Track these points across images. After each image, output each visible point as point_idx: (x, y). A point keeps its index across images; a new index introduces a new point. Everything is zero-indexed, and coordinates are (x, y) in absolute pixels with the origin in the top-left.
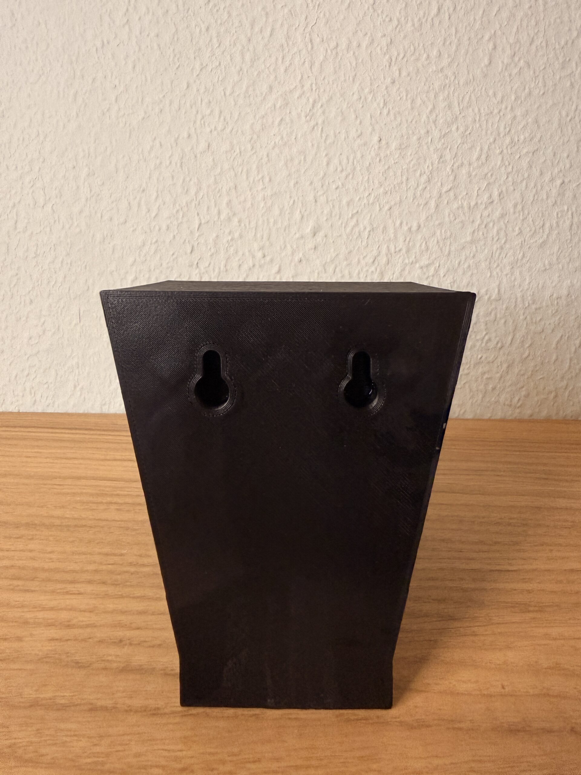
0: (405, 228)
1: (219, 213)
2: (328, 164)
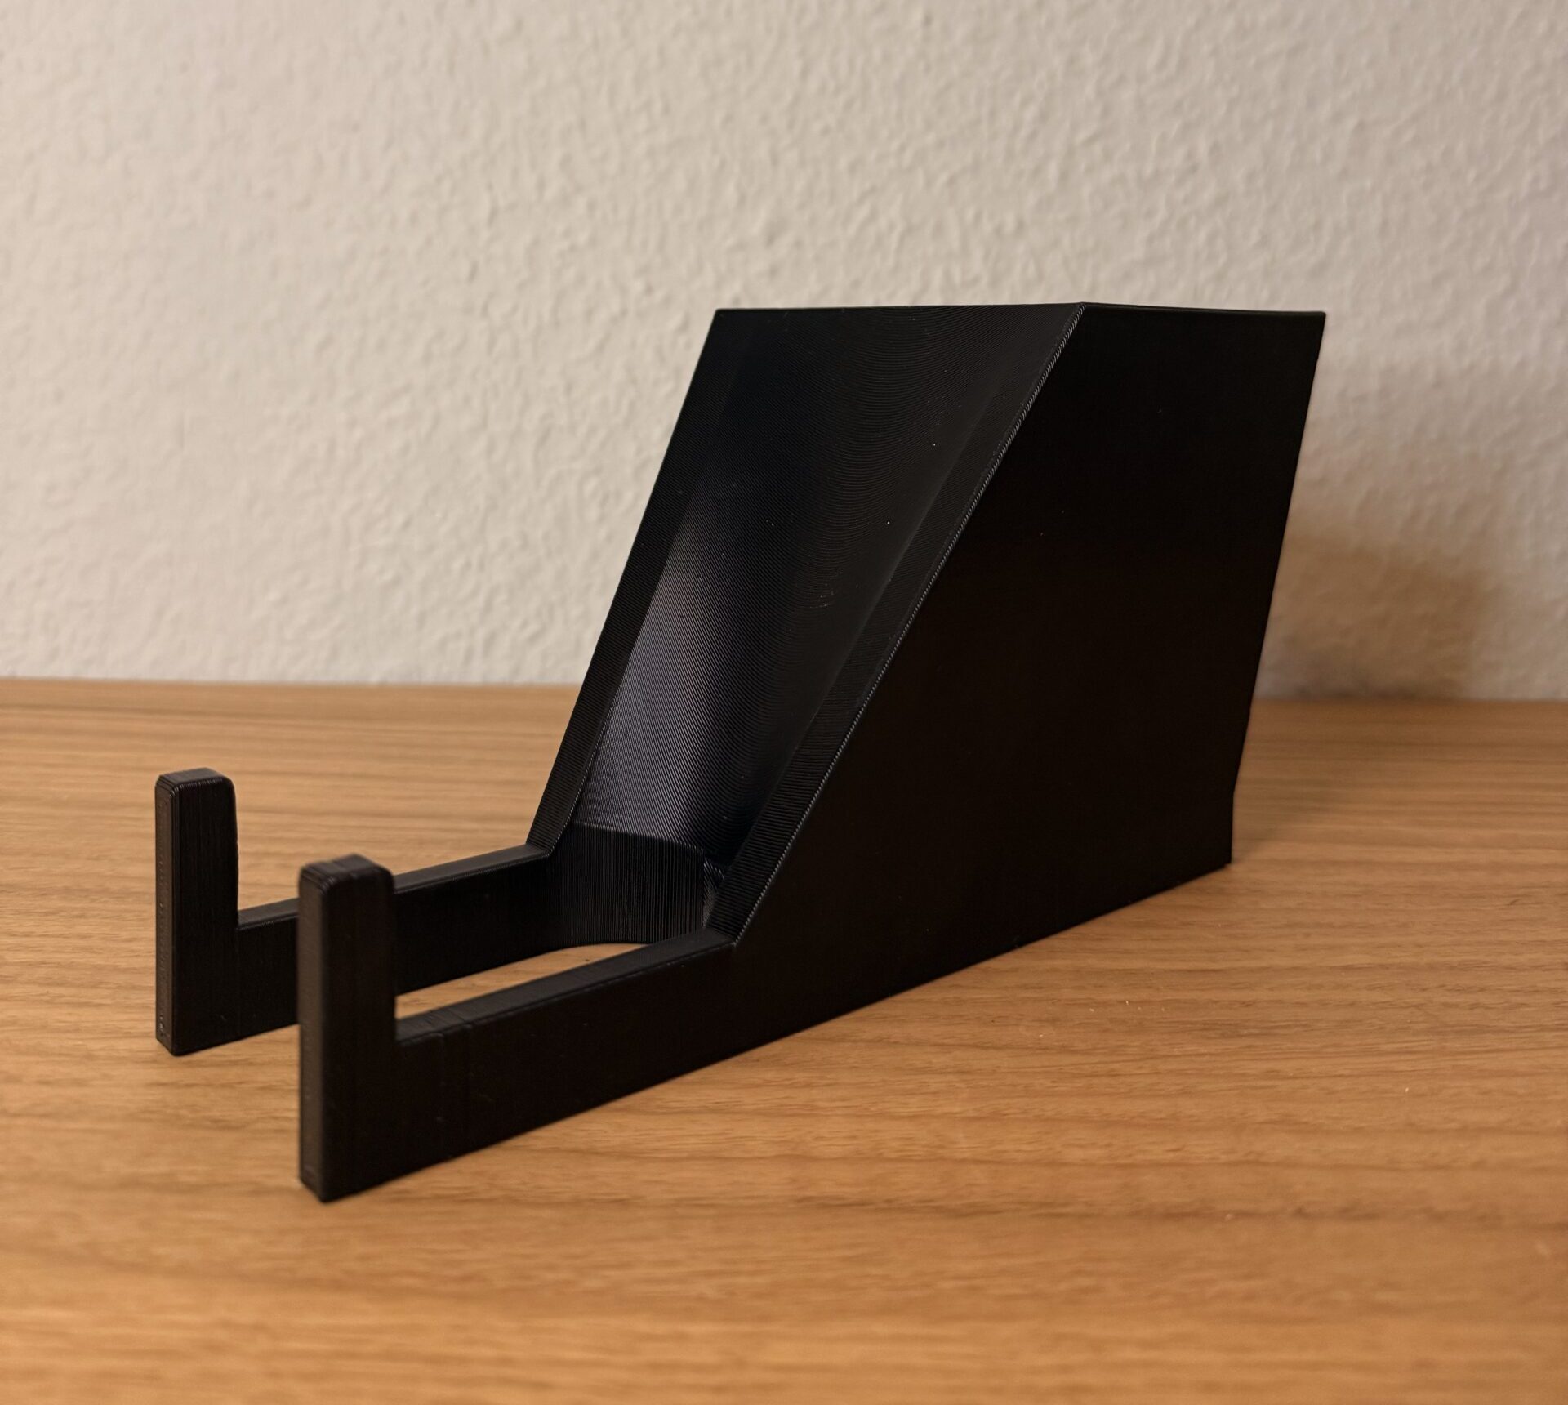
0: (987, 227)
1: (541, 185)
2: (805, 73)
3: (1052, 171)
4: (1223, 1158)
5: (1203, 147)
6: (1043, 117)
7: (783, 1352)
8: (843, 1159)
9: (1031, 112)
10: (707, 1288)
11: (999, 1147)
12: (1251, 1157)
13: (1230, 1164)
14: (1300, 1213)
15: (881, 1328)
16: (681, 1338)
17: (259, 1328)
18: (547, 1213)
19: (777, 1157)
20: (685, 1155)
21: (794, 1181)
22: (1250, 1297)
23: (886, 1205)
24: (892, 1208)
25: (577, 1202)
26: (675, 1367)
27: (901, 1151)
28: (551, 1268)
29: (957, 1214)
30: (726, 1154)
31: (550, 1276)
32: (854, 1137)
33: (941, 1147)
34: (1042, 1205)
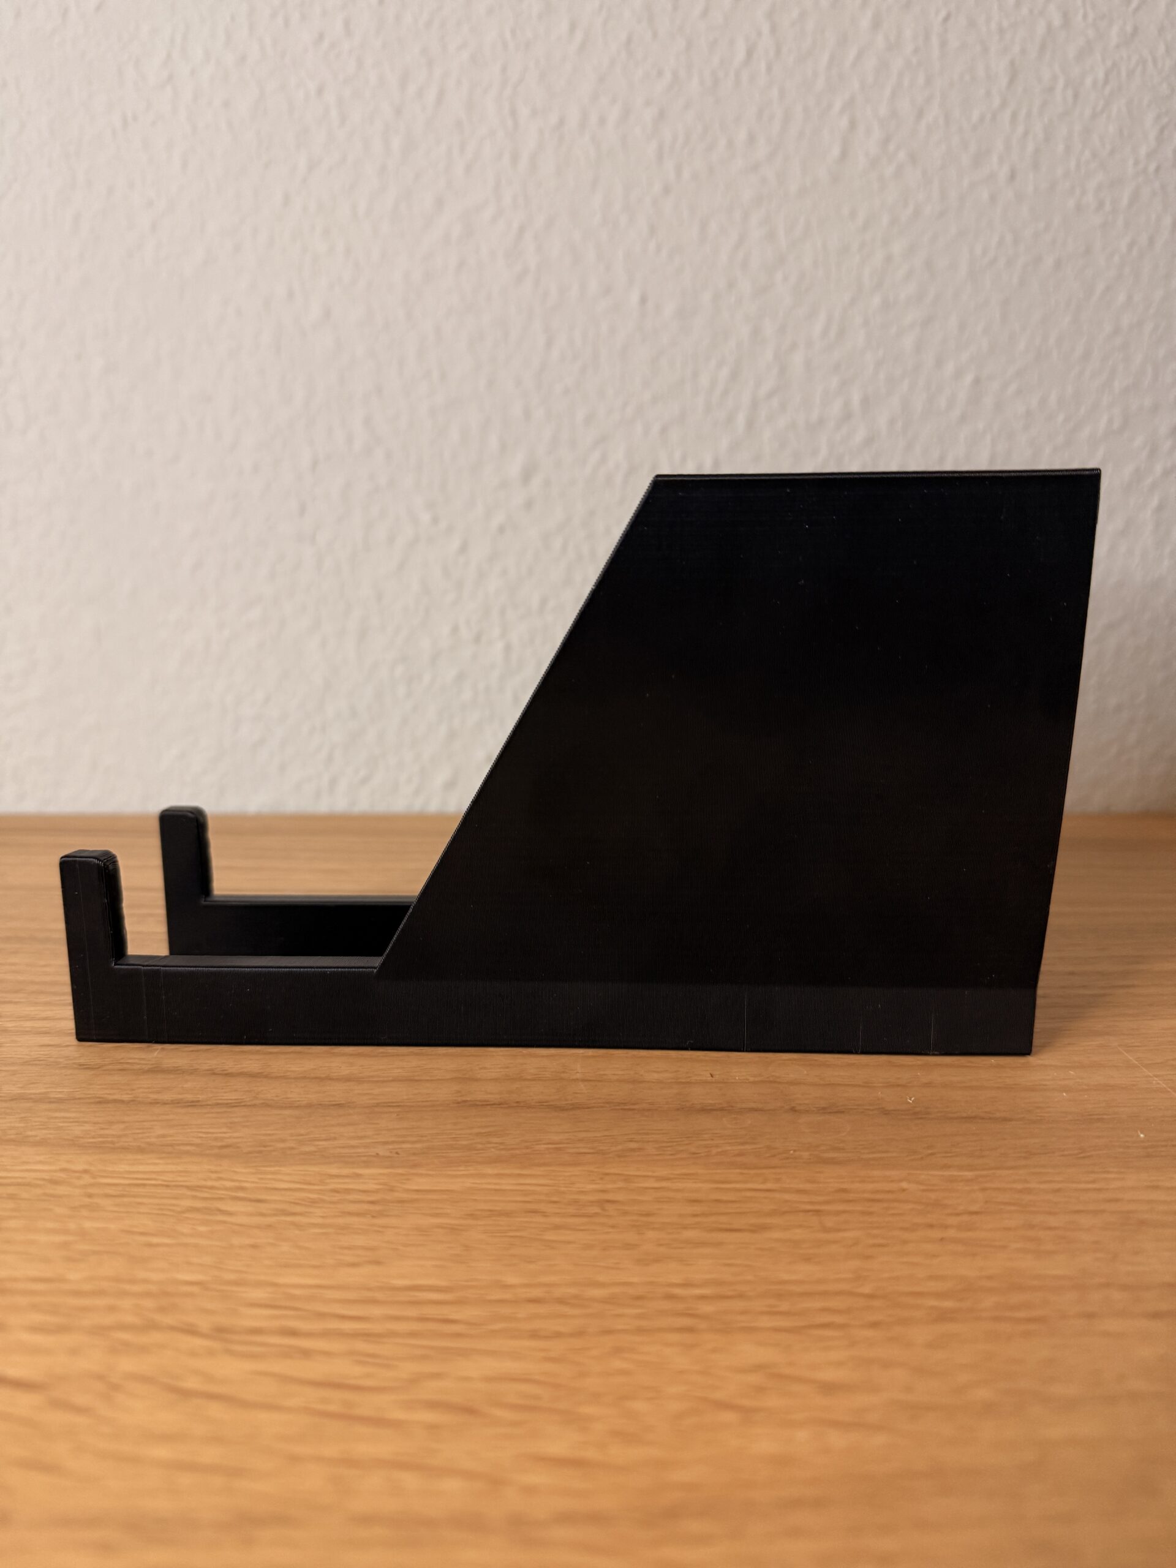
3: (741, 419)
4: (751, 1079)
5: (856, 398)
6: (734, 376)
7: (423, 1183)
8: (496, 1080)
9: (725, 372)
10: (382, 1151)
11: (602, 1073)
12: (771, 1079)
13: (754, 1083)
14: (793, 1110)
15: (489, 1170)
16: (358, 1176)
17: (86, 1171)
18: (287, 1112)
19: (452, 1079)
20: (391, 1079)
21: (459, 1092)
22: (741, 1154)
23: (515, 1105)
24: (520, 1106)
25: (310, 1106)
26: (348, 1191)
27: (535, 1075)
28: (283, 1141)
29: (562, 1109)
30: (417, 1078)
31: (282, 1145)
32: (507, 1068)
33: (564, 1072)
34: (620, 1104)
